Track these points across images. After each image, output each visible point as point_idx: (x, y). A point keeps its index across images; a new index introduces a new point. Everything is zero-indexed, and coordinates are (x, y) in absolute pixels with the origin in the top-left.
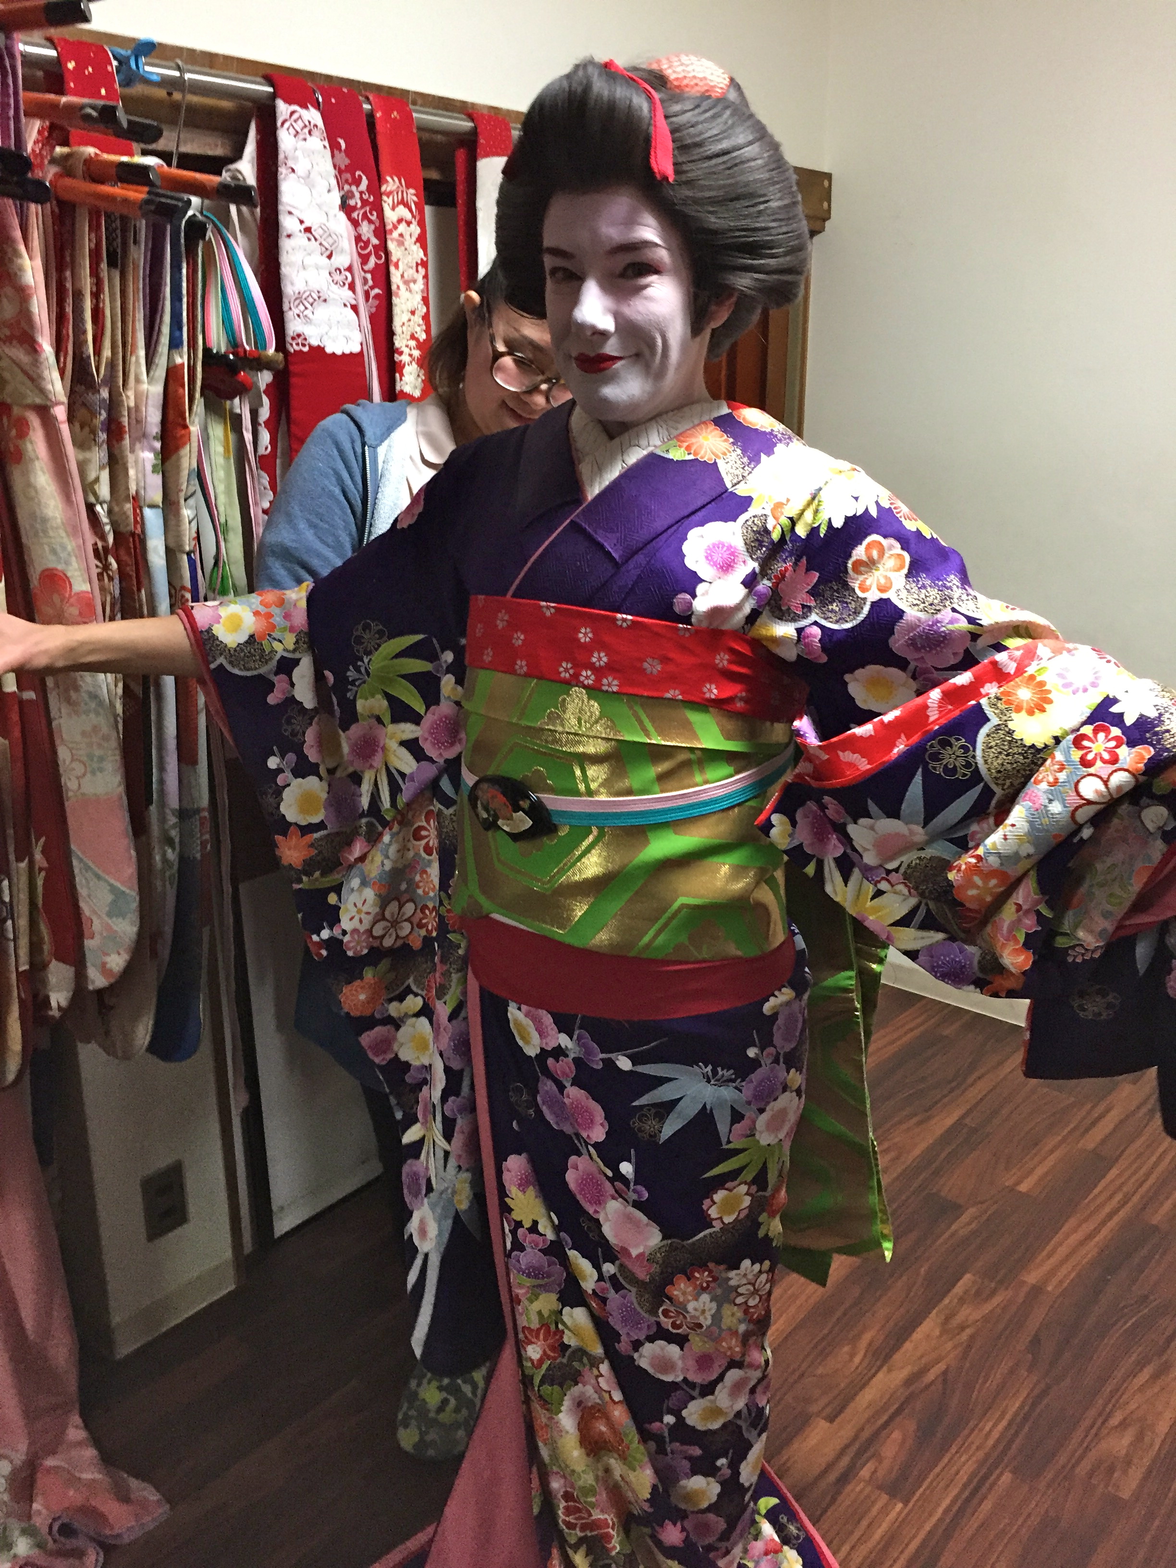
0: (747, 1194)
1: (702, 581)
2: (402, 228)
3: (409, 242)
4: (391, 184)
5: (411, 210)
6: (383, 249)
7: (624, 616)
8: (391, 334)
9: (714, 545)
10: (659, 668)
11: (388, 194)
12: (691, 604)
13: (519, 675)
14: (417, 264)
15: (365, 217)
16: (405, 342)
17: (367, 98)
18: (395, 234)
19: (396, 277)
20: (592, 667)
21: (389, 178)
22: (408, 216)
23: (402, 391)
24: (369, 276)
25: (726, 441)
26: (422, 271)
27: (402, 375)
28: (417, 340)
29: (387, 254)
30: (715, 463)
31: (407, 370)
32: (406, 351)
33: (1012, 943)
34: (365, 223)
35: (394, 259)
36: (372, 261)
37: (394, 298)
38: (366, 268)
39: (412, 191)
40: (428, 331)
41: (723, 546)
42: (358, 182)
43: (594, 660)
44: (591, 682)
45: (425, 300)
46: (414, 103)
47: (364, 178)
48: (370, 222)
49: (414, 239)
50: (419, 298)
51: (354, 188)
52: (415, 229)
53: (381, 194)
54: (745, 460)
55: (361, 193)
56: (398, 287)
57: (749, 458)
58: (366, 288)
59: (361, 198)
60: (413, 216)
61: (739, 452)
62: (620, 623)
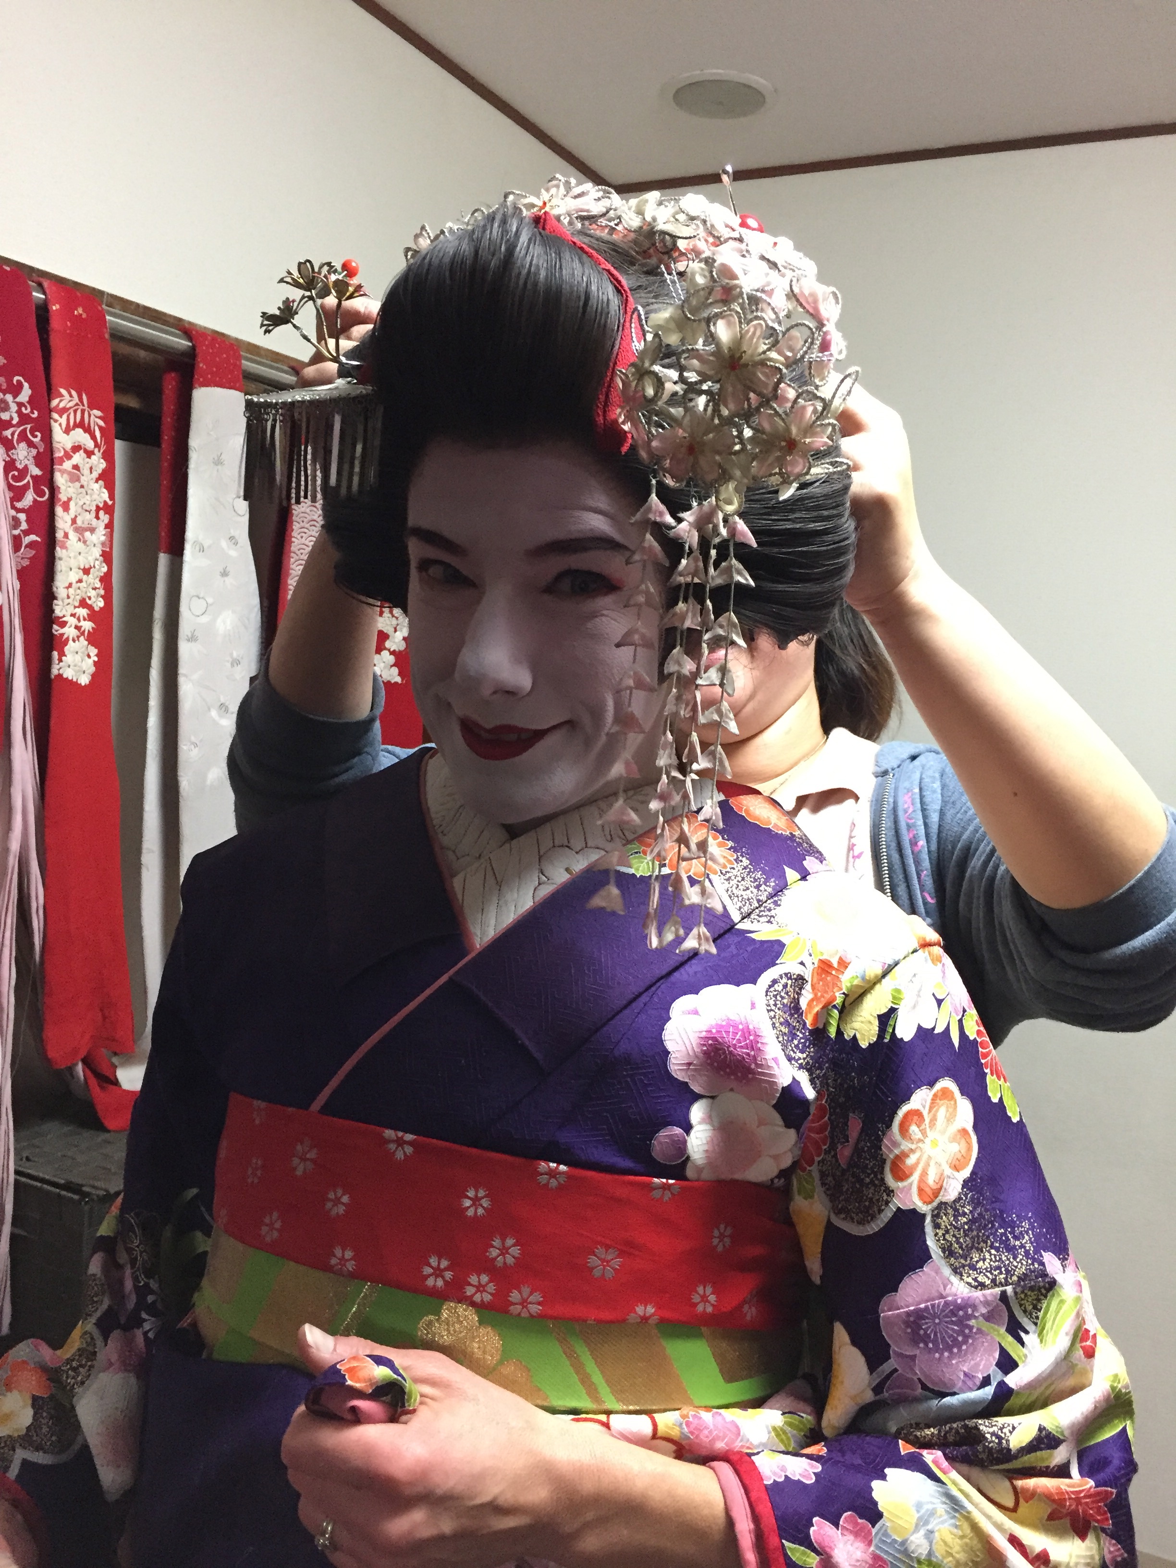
2: (78, 458)
3: (87, 478)
4: (66, 399)
5: (93, 437)
6: (47, 481)
7: (553, 1165)
8: (49, 597)
10: (617, 1263)
11: (62, 411)
12: (685, 1142)
13: (339, 1274)
14: (98, 509)
15: (23, 437)
16: (71, 610)
17: (40, 285)
18: (67, 465)
19: (63, 520)
21: (63, 391)
22: (90, 445)
23: (60, 676)
24: (22, 517)
25: (720, 845)
26: (105, 518)
27: (62, 654)
28: (90, 607)
29: (53, 490)
31: (70, 647)
32: (72, 621)
34: (23, 445)
35: (63, 497)
36: (29, 498)
37: (58, 549)
38: (19, 505)
39: (98, 413)
40: (107, 597)
42: (16, 390)
43: (494, 1253)
45: (107, 557)
46: (110, 305)
47: (26, 385)
48: (31, 444)
49: (95, 475)
50: (97, 552)
51: (9, 398)
52: (98, 463)
53: (50, 411)
54: (759, 875)
55: (20, 405)
56: (66, 535)
57: (765, 872)
58: (16, 532)
59: (19, 412)
60: (97, 445)
61: (746, 862)
62: (543, 1179)
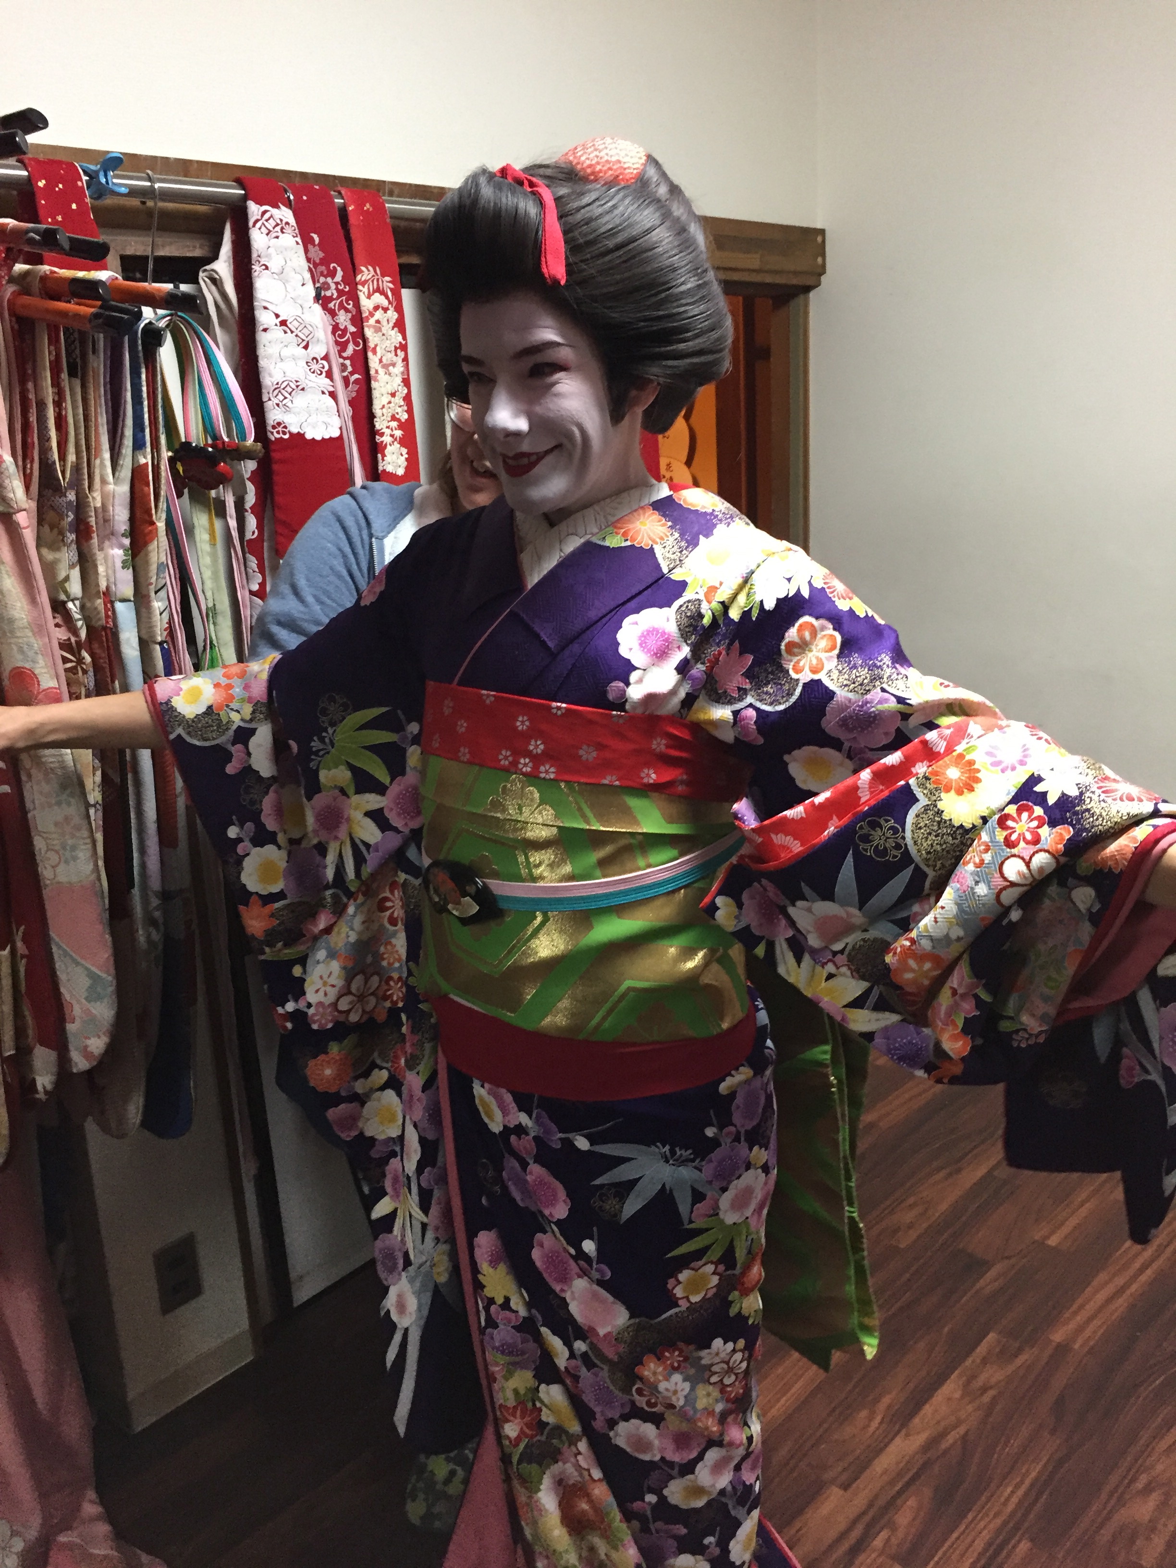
0: (714, 1273)
1: (635, 668)
2: (379, 314)
3: (387, 328)
4: (366, 273)
5: (387, 297)
6: (360, 335)
7: (559, 704)
8: (371, 416)
9: (648, 632)
10: (594, 754)
11: (364, 283)
12: (625, 691)
13: (463, 762)
14: (396, 348)
15: (342, 307)
16: (386, 424)
17: (340, 193)
18: (372, 321)
19: (374, 362)
20: (528, 754)
21: (363, 268)
22: (385, 303)
23: (384, 471)
24: (348, 362)
25: (663, 525)
26: (401, 354)
27: (384, 456)
28: (398, 420)
29: (365, 340)
30: (652, 549)
31: (389, 450)
32: (388, 432)
33: (951, 1028)
34: (342, 312)
35: (371, 345)
36: (351, 348)
37: (373, 382)
38: (345, 355)
39: (388, 279)
40: (410, 411)
41: (658, 632)
42: (333, 274)
43: (531, 748)
44: (529, 769)
45: (406, 382)
46: (391, 194)
47: (339, 269)
48: (347, 311)
49: (391, 324)
50: (399, 380)
51: (329, 280)
52: (393, 315)
53: (357, 284)
54: (683, 544)
55: (337, 283)
56: (377, 372)
57: (687, 541)
58: (345, 374)
59: (337, 289)
60: (390, 303)
61: (677, 535)
62: (554, 711)
